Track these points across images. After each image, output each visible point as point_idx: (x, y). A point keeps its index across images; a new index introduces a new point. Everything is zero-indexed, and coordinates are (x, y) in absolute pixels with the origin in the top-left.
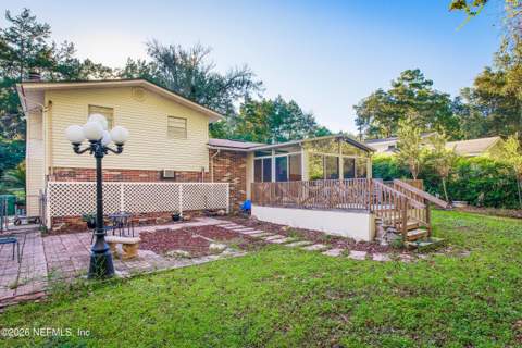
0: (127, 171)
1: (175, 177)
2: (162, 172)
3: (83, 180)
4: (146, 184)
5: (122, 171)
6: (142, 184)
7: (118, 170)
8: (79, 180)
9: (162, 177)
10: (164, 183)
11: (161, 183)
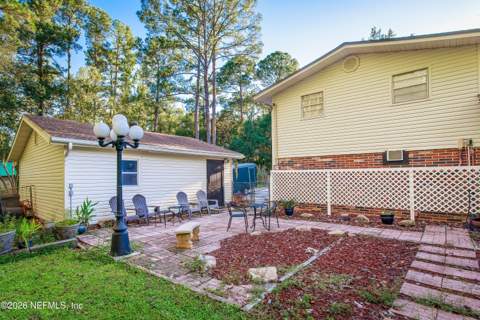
0: (339, 156)
1: (406, 159)
2: (384, 155)
3: (300, 168)
4: (361, 170)
5: (334, 156)
6: (356, 170)
7: (330, 157)
8: (296, 168)
9: (384, 160)
10: (387, 170)
11: (382, 170)
